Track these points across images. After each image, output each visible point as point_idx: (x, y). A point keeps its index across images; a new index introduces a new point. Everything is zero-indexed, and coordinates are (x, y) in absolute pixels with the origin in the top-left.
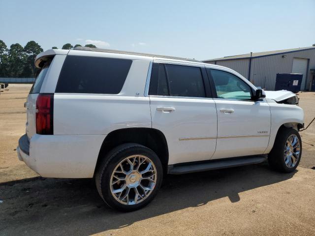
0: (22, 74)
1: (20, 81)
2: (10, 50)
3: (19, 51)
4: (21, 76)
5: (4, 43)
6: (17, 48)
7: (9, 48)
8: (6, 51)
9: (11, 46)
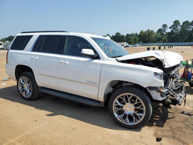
0: (187, 40)
1: (184, 44)
2: (182, 25)
3: (188, 25)
4: (185, 41)
5: (179, 22)
6: (187, 23)
7: (181, 24)
8: (180, 26)
9: (183, 23)
